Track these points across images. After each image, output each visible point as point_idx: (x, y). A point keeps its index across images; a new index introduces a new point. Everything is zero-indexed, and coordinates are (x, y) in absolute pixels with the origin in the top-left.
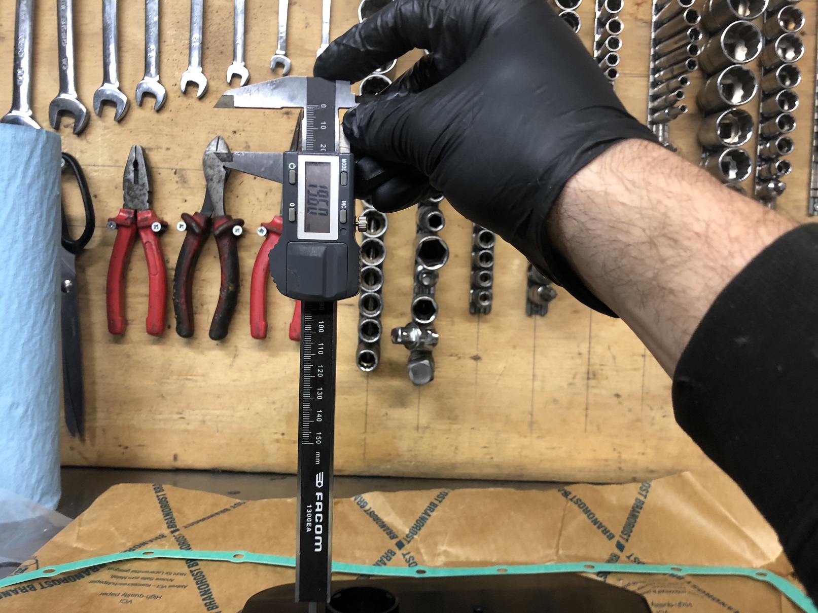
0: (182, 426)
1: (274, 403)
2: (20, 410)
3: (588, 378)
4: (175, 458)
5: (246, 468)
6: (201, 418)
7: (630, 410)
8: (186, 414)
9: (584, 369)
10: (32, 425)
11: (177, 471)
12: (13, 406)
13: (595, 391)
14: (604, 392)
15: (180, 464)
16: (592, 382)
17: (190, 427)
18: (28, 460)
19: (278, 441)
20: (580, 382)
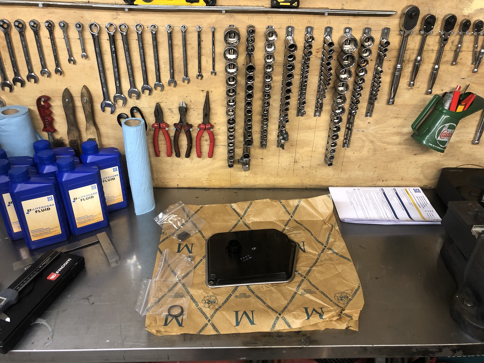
0: (179, 177)
1: (204, 171)
2: (146, 189)
3: (294, 163)
4: (178, 185)
5: (198, 187)
6: (184, 175)
7: (306, 171)
8: (180, 174)
9: (293, 160)
10: (149, 192)
11: (178, 188)
12: (145, 189)
13: (296, 166)
14: (299, 166)
15: (179, 186)
16: (295, 164)
17: (181, 178)
18: (149, 199)
19: (206, 180)
20: (292, 164)
